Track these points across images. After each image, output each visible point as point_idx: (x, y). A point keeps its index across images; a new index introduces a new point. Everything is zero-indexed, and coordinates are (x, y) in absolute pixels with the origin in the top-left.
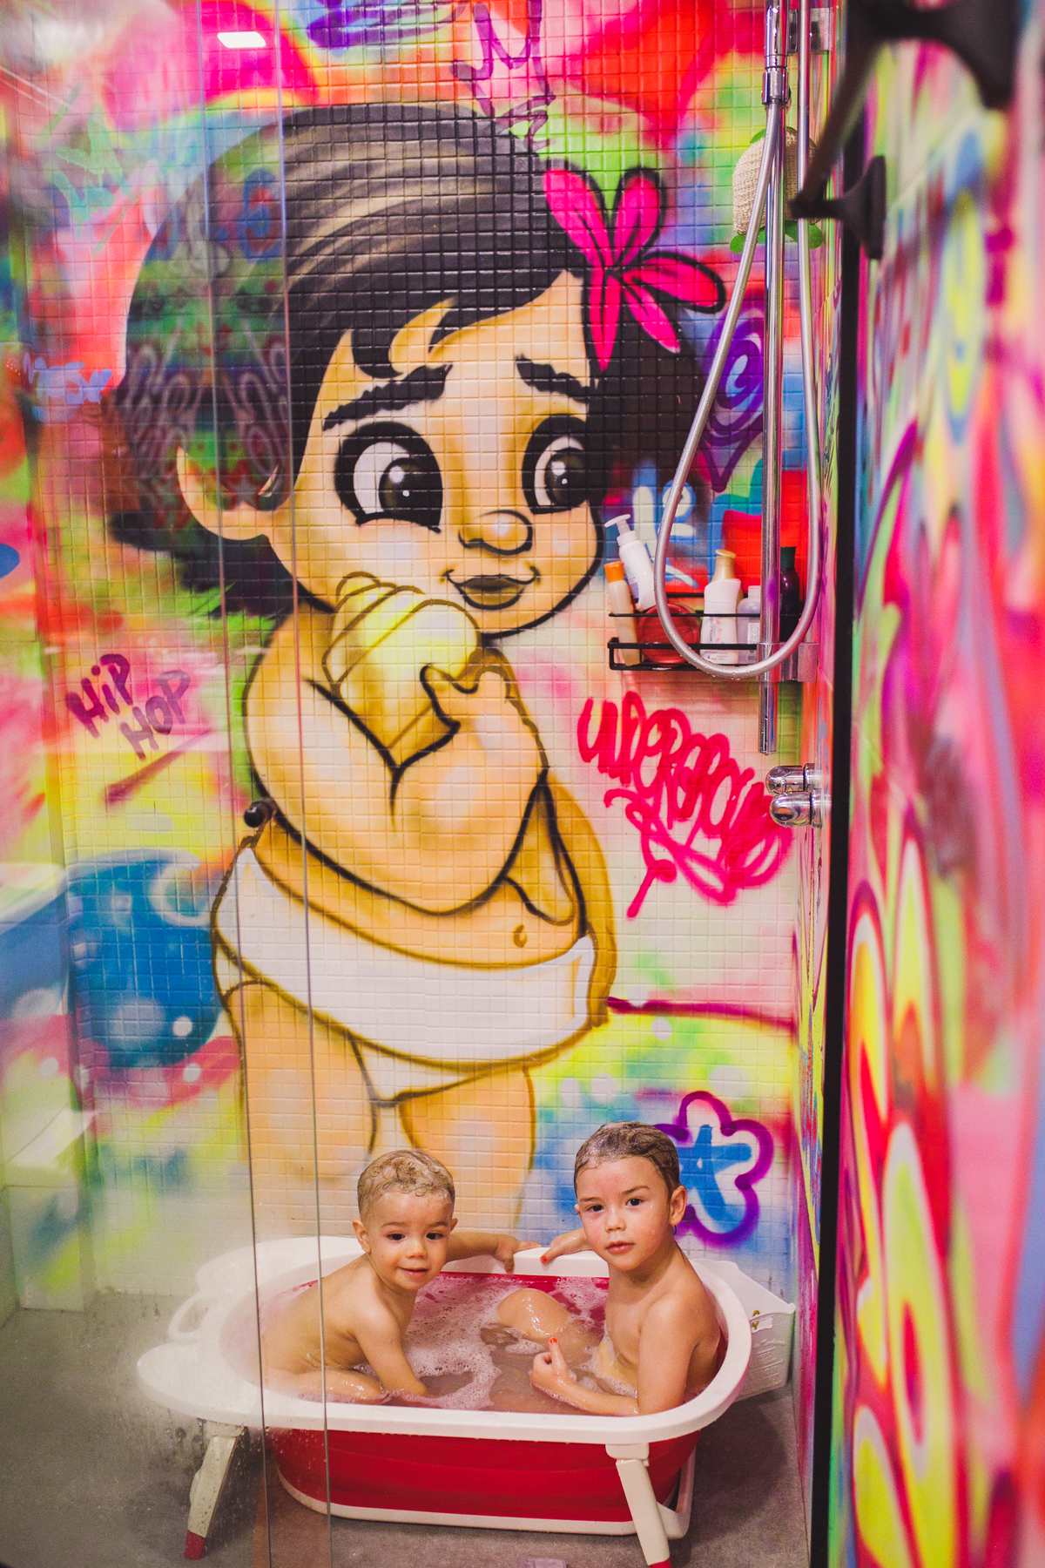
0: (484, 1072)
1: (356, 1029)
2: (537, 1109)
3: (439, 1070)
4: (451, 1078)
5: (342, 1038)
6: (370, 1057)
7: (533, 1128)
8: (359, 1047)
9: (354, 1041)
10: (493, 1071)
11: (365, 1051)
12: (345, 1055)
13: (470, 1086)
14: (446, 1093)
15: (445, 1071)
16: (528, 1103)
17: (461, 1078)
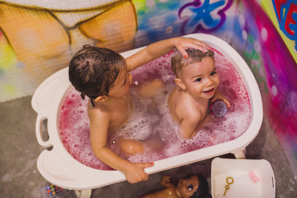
0: (111, 7)
1: (49, 7)
2: (137, 12)
3: (91, 11)
4: (98, 12)
5: (44, 12)
6: (60, 16)
7: (136, 19)
8: (53, 13)
9: (51, 12)
10: (116, 5)
11: (57, 14)
12: (48, 17)
13: (107, 12)
14: (97, 18)
15: (94, 11)
16: (132, 10)
17: (102, 11)
